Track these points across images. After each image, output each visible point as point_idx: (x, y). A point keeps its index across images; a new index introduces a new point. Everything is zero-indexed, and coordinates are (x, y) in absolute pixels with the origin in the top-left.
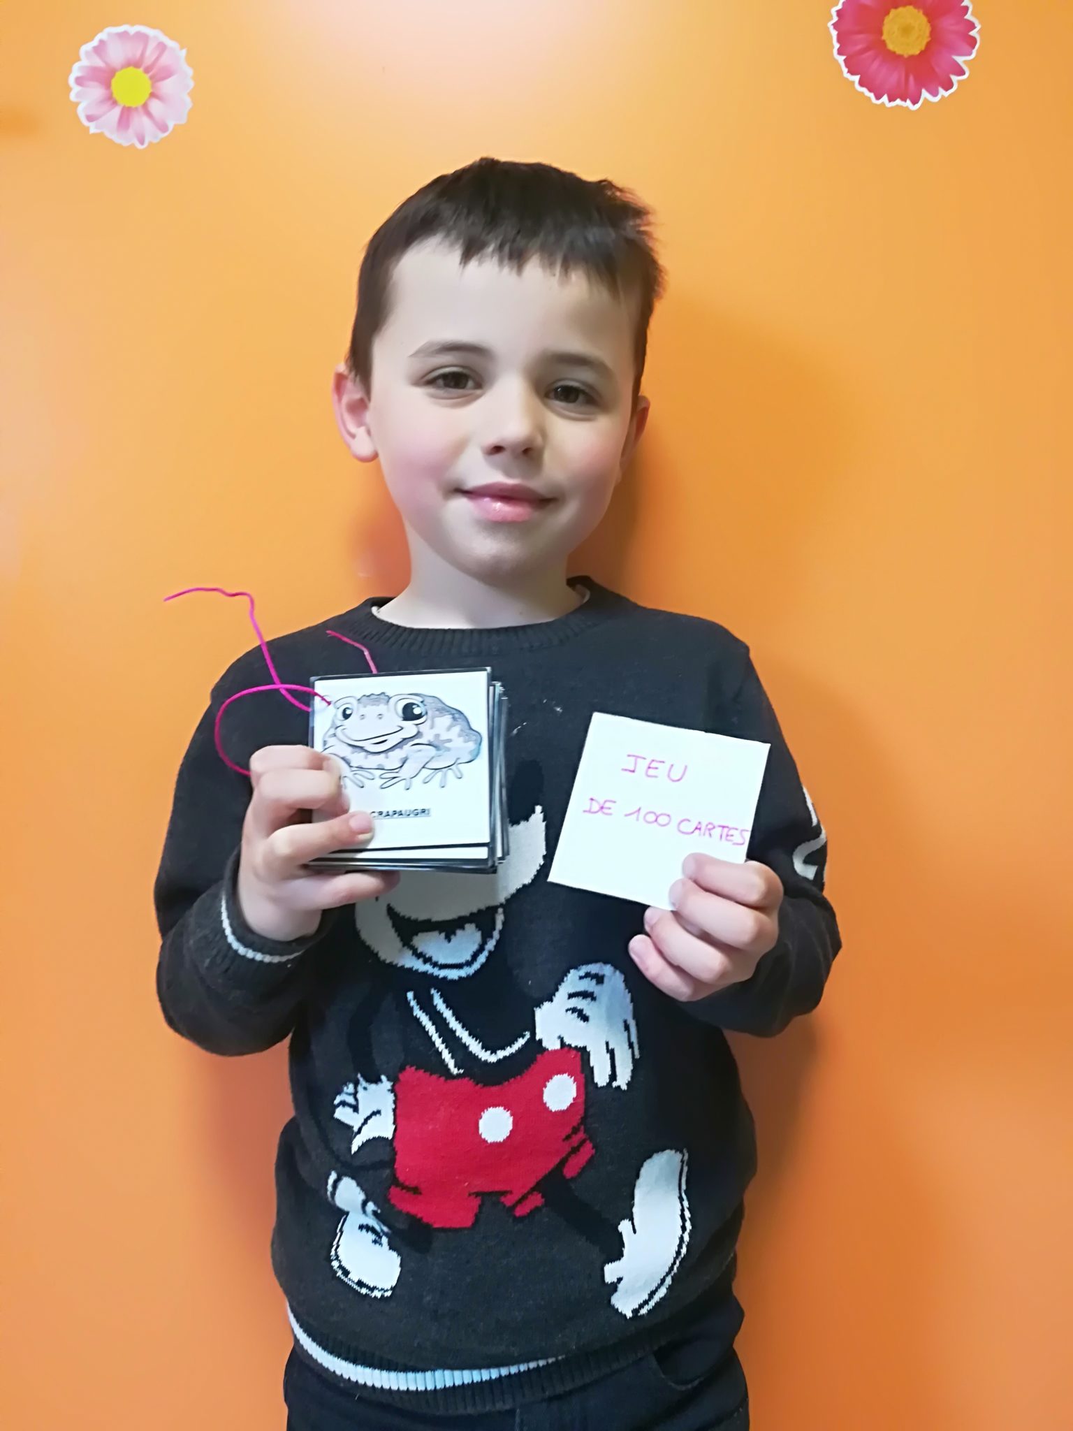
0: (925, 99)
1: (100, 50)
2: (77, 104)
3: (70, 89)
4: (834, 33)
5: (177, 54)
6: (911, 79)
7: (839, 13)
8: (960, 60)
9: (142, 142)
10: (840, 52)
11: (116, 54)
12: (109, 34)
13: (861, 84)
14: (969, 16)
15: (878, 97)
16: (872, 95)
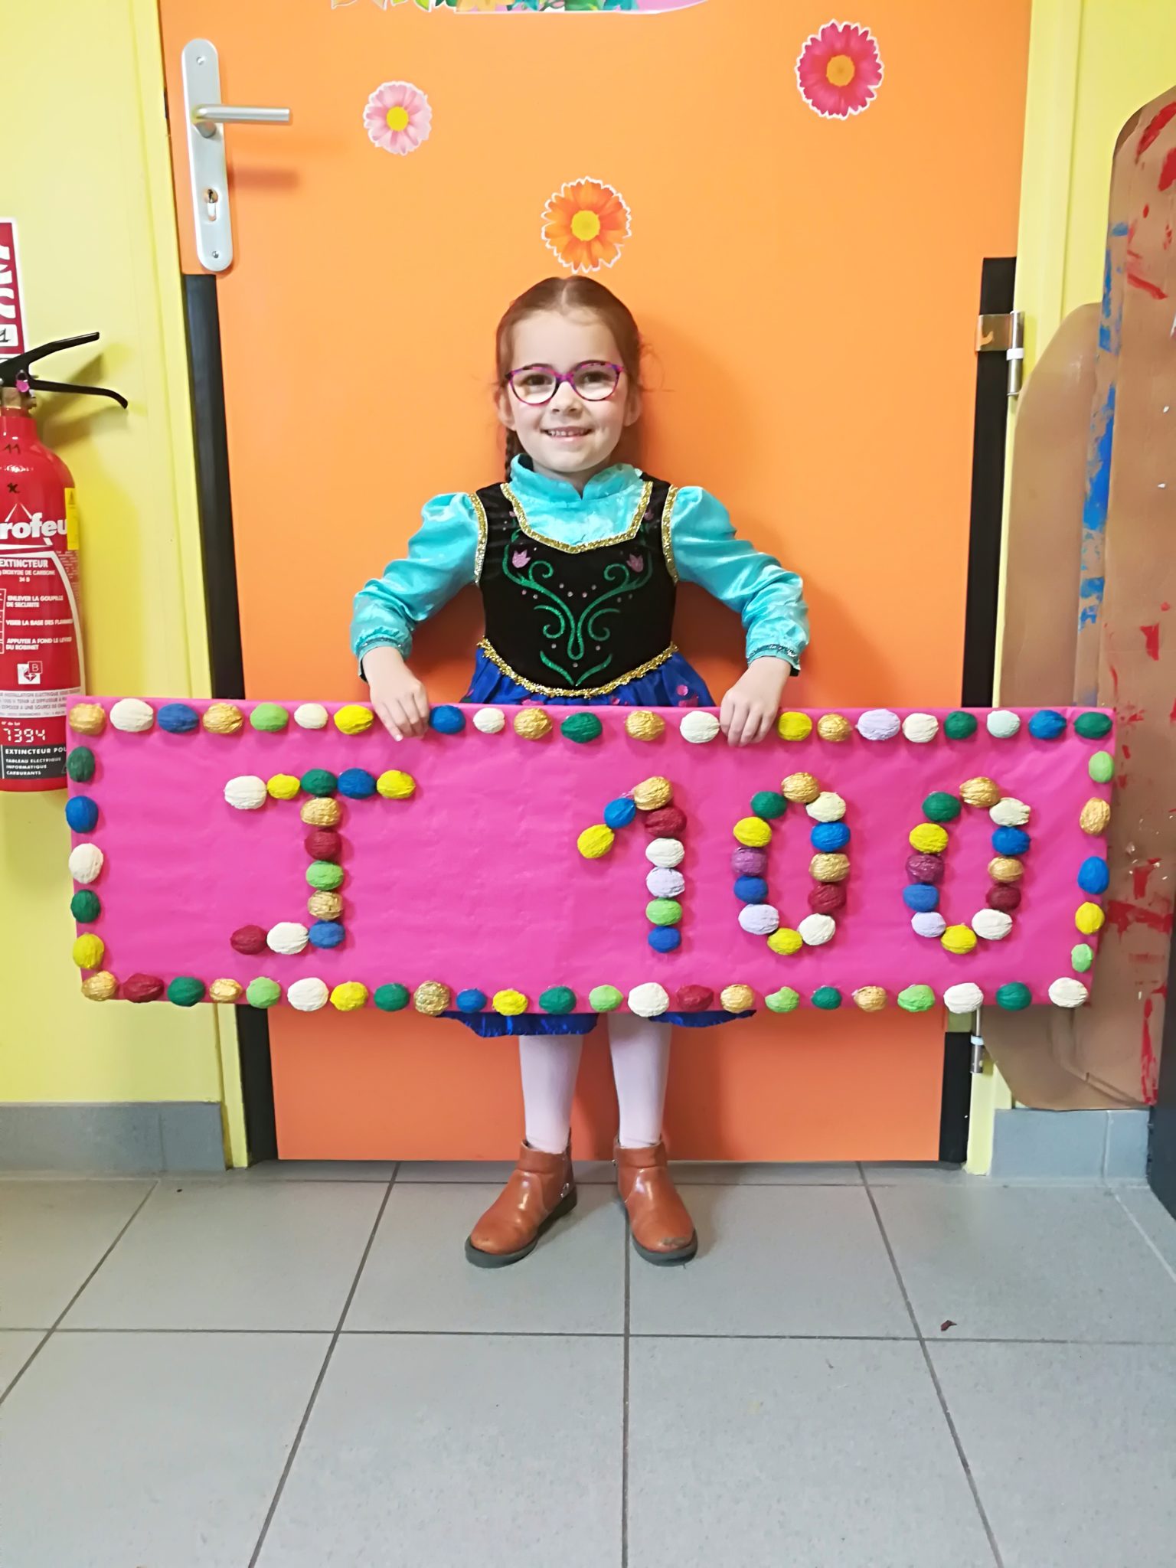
0: (850, 114)
1: (380, 97)
2: (368, 129)
3: (364, 121)
4: (798, 74)
5: (422, 99)
6: (843, 101)
7: (802, 61)
8: (872, 88)
9: (404, 151)
10: (801, 85)
11: (389, 99)
12: (385, 87)
13: (813, 104)
14: (878, 61)
15: (823, 113)
16: (819, 112)
